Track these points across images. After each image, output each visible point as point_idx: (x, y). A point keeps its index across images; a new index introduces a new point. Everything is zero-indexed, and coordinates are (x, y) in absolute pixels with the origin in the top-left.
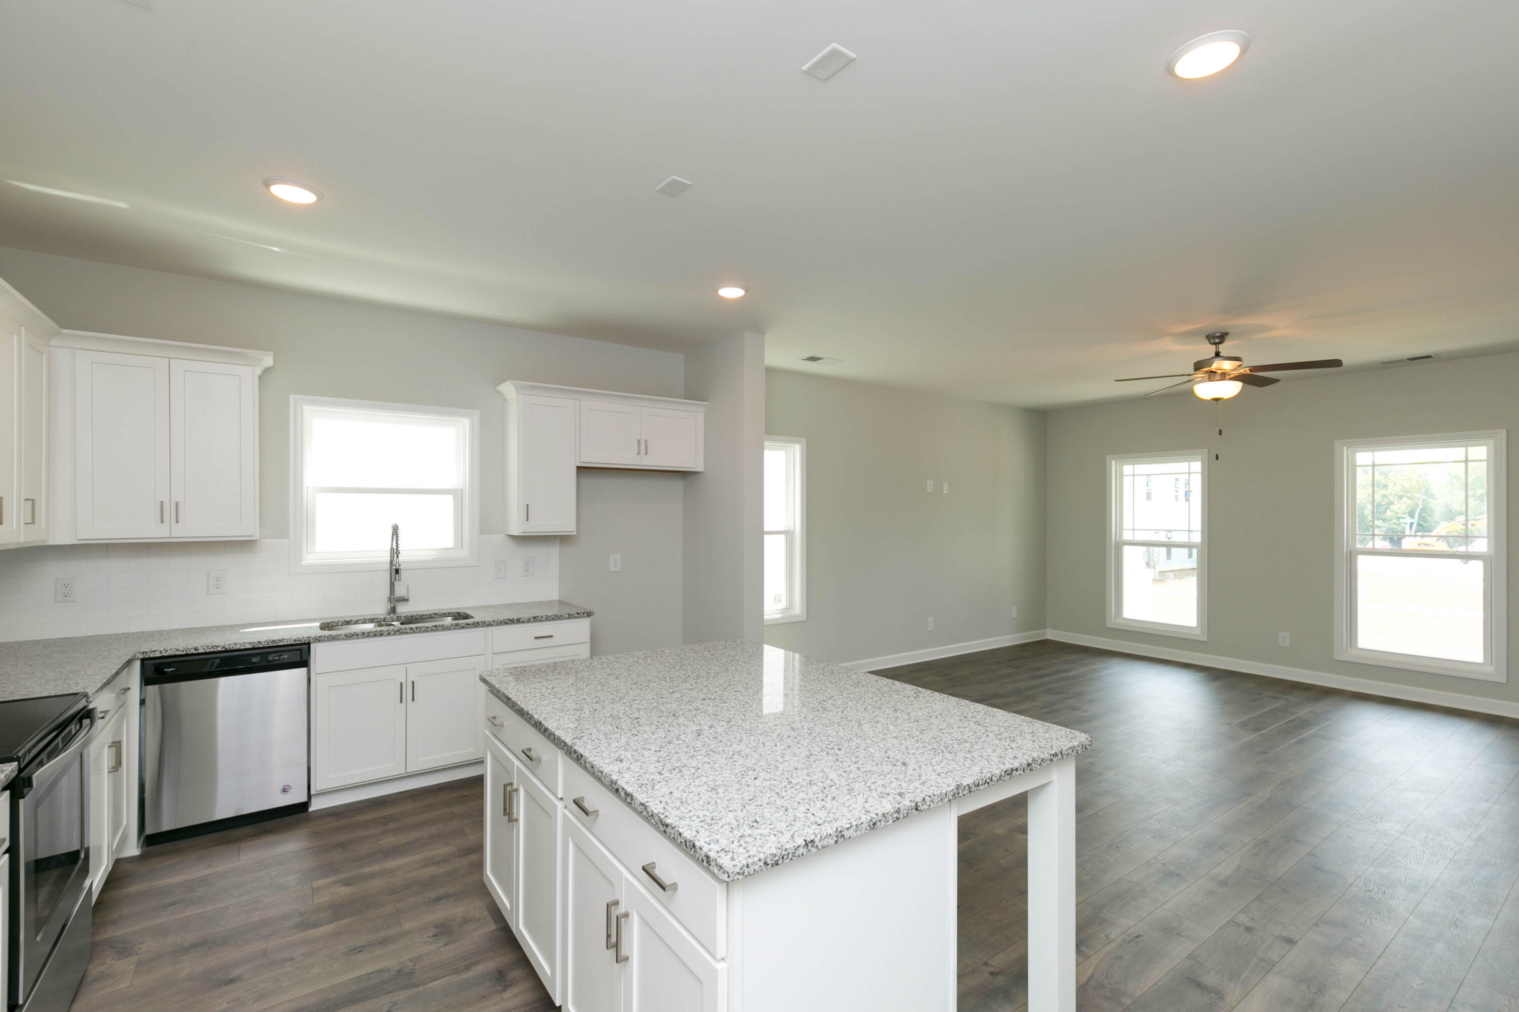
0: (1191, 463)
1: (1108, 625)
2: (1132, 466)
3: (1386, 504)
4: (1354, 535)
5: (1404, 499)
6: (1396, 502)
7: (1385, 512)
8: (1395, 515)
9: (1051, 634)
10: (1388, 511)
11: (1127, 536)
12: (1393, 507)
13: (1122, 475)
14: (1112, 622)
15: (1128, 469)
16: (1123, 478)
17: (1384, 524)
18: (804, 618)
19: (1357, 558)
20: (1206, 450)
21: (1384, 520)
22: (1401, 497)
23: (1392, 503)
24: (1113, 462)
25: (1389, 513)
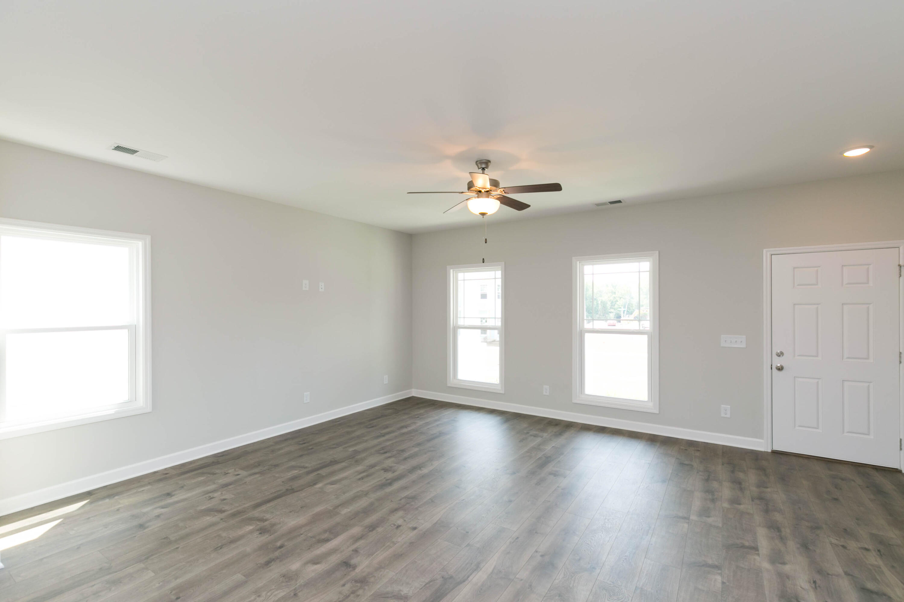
0: (496, 272)
1: (449, 385)
2: (463, 274)
3: (615, 302)
4: (583, 320)
5: (622, 299)
6: (618, 300)
7: (614, 305)
8: (618, 307)
9: (415, 393)
10: (616, 305)
11: (461, 322)
12: (618, 303)
13: (457, 280)
14: (451, 382)
15: (461, 276)
16: (457, 282)
17: (614, 311)
18: (149, 409)
19: (584, 335)
20: (503, 263)
21: (614, 309)
22: (620, 298)
23: (617, 301)
24: (451, 271)
25: (616, 306)
